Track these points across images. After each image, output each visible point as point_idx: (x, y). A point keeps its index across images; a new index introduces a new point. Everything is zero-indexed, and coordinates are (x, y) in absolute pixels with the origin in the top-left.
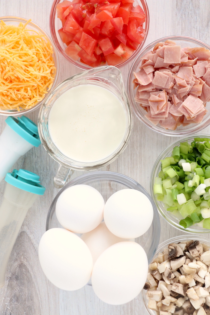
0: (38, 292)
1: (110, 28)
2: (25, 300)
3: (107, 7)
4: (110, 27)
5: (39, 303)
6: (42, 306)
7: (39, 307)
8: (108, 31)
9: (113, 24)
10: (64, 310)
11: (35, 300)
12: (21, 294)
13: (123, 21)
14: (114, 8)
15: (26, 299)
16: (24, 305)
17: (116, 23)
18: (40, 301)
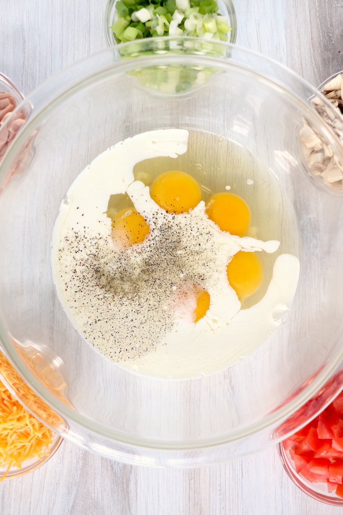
0: (316, 70)
1: (335, 426)
2: (333, 59)
3: (336, 455)
4: (336, 428)
5: (314, 55)
6: (310, 51)
7: (314, 50)
8: (339, 424)
9: (331, 431)
10: (279, 45)
11: (319, 60)
12: (339, 68)
13: (318, 434)
14: (327, 452)
15: (332, 61)
16: (335, 52)
17: (327, 432)
18: (313, 58)
